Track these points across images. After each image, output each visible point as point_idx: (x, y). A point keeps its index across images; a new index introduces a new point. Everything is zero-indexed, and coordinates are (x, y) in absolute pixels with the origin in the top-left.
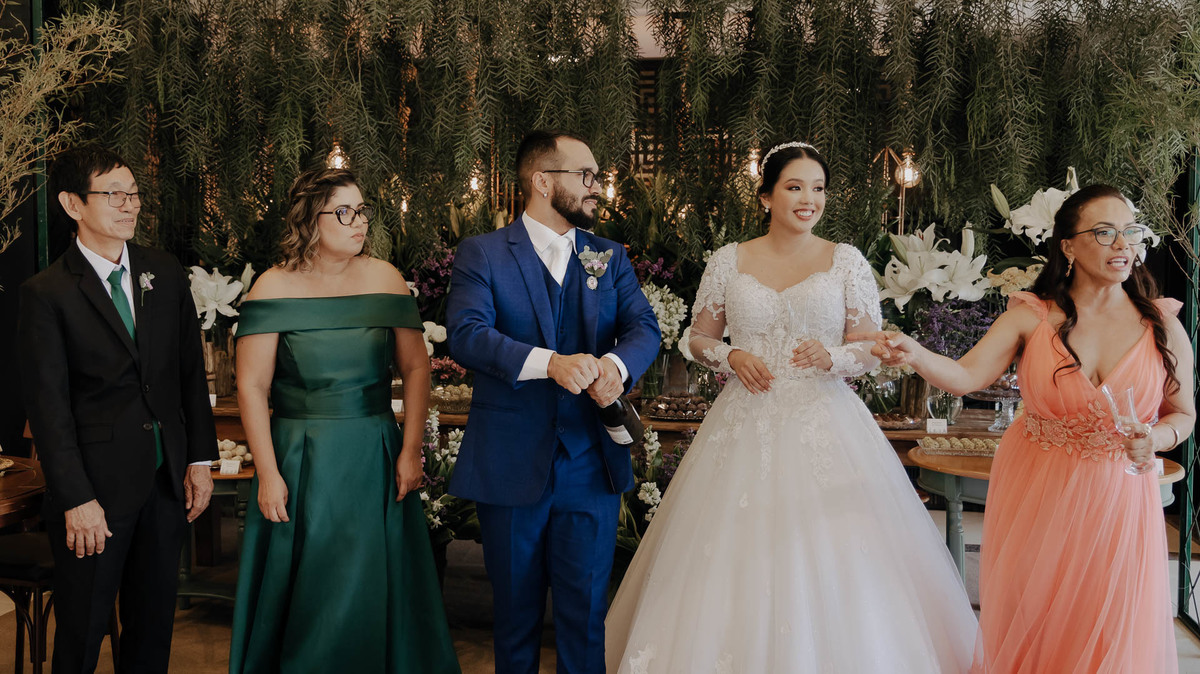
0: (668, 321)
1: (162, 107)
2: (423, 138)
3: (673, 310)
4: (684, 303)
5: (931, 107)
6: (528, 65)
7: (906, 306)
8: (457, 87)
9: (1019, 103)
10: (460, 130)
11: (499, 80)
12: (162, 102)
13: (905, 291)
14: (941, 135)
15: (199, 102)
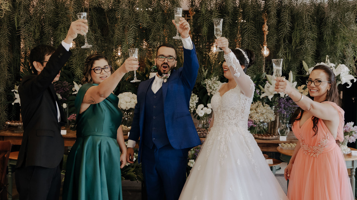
0: (192, 103)
1: (16, 28)
2: (110, 41)
3: (194, 99)
4: (198, 97)
5: (283, 34)
6: (148, 17)
7: (272, 99)
8: (123, 24)
9: (310, 34)
10: (124, 38)
11: (138, 22)
12: (16, 26)
13: (272, 94)
14: (286, 44)
15: (29, 26)
